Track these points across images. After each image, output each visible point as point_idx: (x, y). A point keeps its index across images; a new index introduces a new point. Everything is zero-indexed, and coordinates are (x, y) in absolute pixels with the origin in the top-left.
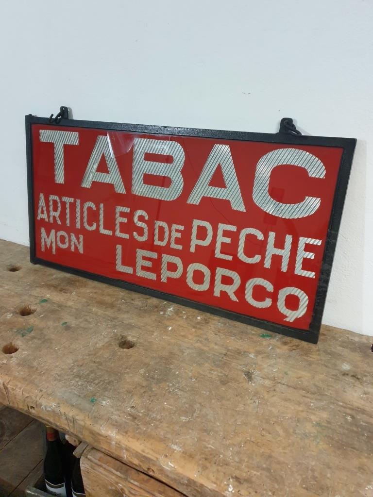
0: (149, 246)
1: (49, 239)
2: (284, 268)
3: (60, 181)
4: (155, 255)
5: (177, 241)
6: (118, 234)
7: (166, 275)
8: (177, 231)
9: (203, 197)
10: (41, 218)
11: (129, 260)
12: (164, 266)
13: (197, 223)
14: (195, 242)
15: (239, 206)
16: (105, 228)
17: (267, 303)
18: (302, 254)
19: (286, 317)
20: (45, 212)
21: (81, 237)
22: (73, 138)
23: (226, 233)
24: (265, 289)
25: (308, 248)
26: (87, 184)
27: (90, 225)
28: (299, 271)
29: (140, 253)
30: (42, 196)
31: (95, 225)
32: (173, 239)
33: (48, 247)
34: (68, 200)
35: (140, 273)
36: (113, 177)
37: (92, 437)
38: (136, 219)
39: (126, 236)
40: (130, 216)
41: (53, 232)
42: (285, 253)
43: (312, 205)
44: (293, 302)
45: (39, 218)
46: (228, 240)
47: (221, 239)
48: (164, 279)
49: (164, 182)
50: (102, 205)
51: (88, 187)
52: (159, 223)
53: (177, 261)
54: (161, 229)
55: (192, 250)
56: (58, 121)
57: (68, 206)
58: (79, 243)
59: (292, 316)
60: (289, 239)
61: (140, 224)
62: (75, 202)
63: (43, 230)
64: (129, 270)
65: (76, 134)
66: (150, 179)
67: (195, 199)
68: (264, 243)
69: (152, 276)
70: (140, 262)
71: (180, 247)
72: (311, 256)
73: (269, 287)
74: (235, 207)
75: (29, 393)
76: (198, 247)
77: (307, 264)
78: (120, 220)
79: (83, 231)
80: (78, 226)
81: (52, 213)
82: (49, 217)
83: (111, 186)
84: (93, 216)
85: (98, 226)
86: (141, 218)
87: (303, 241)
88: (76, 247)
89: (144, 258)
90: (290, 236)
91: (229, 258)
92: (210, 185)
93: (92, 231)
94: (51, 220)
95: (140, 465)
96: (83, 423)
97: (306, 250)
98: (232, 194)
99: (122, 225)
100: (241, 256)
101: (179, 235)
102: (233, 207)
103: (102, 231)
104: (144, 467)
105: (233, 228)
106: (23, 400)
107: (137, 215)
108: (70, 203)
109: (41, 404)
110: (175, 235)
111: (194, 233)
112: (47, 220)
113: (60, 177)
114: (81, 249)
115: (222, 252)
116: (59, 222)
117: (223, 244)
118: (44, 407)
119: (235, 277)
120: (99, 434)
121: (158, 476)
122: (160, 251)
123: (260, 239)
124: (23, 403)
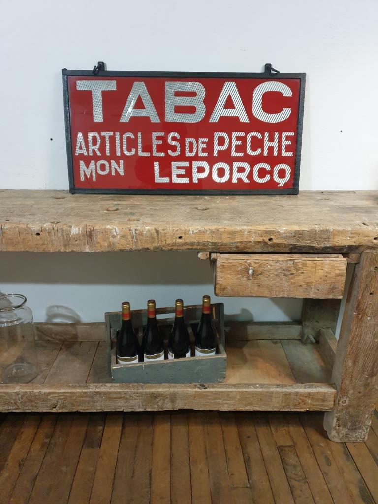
0: (182, 158)
1: (87, 170)
2: (275, 154)
3: (99, 120)
4: (186, 164)
5: (204, 150)
6: (155, 153)
7: (196, 176)
8: (203, 143)
9: (220, 116)
10: (79, 154)
11: (166, 171)
12: (195, 170)
13: (217, 135)
14: (216, 148)
15: (244, 119)
16: (143, 151)
17: (268, 177)
18: (285, 143)
19: (279, 183)
20: (84, 147)
21: (121, 162)
22: (112, 86)
23: (238, 138)
24: (265, 169)
25: (288, 138)
26: (125, 118)
28: (284, 153)
29: (174, 164)
30: (80, 135)
31: (134, 150)
32: (200, 149)
33: (88, 176)
34: (107, 134)
35: (176, 180)
36: (150, 112)
37: (229, 238)
38: (169, 140)
39: (162, 154)
40: (164, 139)
41: (93, 163)
42: (275, 144)
43: (286, 113)
44: (282, 174)
45: (77, 154)
46: (239, 143)
47: (235, 143)
48: (195, 181)
49: (192, 110)
50: (139, 134)
51: (126, 121)
52: (187, 140)
53: (205, 165)
54: (191, 144)
55: (215, 154)
56: (96, 72)
57: (107, 140)
58: (119, 167)
59: (282, 182)
60: (276, 135)
61: (174, 143)
62: (114, 134)
63: (82, 164)
64: (166, 180)
65: (114, 82)
66: (179, 110)
67: (214, 118)
68: (262, 140)
69: (185, 180)
70: (175, 172)
71: (206, 154)
72: (289, 143)
73: (267, 167)
74: (242, 120)
76: (219, 151)
77: (288, 148)
78: (155, 143)
79: (123, 156)
80: (118, 154)
81: (91, 147)
82: (88, 151)
83: (147, 119)
84: (132, 144)
85: (137, 151)
86: (174, 139)
87: (284, 134)
88: (116, 171)
89: (178, 168)
90: (277, 133)
91: (241, 154)
92: (224, 108)
93: (132, 156)
94: (91, 154)
95: (263, 240)
96: (223, 230)
97: (286, 140)
98: (239, 112)
99: (158, 146)
100: (249, 152)
101: (205, 146)
102: (241, 120)
103: (141, 154)
104: (266, 240)
105: (242, 134)
106: (172, 234)
107: (170, 137)
108: (110, 137)
109: (189, 231)
110: (201, 146)
111: (216, 142)
112: (86, 154)
113: (98, 116)
114: (121, 172)
115: (236, 151)
116: (99, 153)
117: (237, 146)
118: (191, 232)
119: (246, 166)
120: (235, 232)
121: (275, 241)
122: (191, 160)
123: (260, 138)
124: (172, 237)
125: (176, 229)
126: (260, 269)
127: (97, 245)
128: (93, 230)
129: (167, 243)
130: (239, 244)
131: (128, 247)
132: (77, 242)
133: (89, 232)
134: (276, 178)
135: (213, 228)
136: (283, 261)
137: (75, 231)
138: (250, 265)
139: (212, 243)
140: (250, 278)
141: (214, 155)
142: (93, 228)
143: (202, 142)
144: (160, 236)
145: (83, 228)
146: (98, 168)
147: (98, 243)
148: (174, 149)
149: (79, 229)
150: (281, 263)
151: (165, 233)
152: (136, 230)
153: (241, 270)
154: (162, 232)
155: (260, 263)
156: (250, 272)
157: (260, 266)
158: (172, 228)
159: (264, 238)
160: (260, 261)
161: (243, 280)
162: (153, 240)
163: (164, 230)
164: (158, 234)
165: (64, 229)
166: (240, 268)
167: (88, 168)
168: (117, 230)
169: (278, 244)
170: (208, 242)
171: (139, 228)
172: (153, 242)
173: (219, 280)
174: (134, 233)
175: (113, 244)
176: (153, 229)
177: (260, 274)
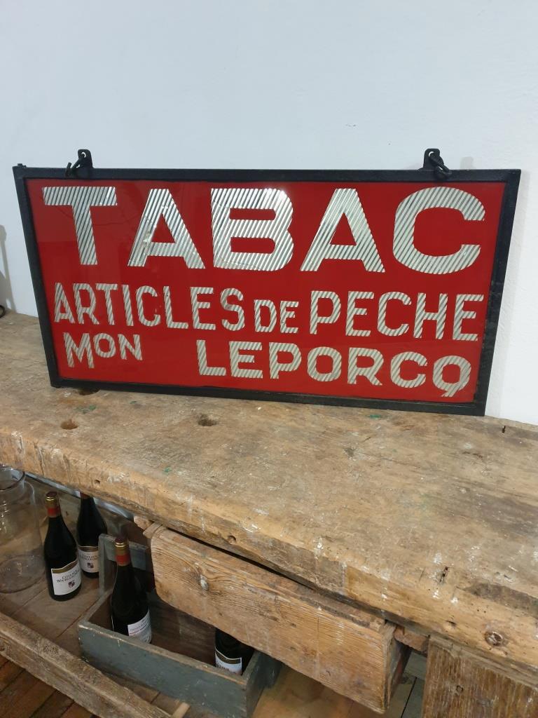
0: (248, 334)
1: (78, 350)
2: (439, 335)
3: (90, 261)
4: (257, 346)
5: (290, 322)
6: (198, 325)
7: (276, 368)
8: (289, 309)
9: (324, 260)
10: (61, 320)
11: (219, 356)
12: (273, 358)
13: (316, 295)
14: (315, 320)
15: (374, 264)
16: (175, 320)
17: (420, 379)
18: (462, 315)
19: (445, 392)
20: (68, 309)
21: (137, 338)
22: (108, 196)
23: (359, 303)
24: (416, 363)
25: (468, 306)
26: (138, 260)
27: (150, 317)
28: (458, 335)
29: (235, 346)
30: (59, 287)
31: (158, 319)
32: (283, 320)
33: (81, 359)
34: (108, 288)
35: (237, 373)
36: (183, 246)
38: (224, 302)
39: (212, 327)
40: (214, 299)
41: (86, 337)
42: (440, 317)
43: (467, 255)
44: (451, 374)
45: (57, 319)
46: (362, 312)
47: (353, 311)
48: (274, 375)
49: (265, 246)
50: (166, 289)
51: (140, 265)
52: (258, 303)
53: (293, 348)
54: (265, 311)
55: (313, 331)
56: (77, 172)
57: (108, 296)
58: (134, 346)
59: (450, 390)
60: (443, 299)
61: (232, 308)
62: (120, 290)
63: (68, 338)
64: (221, 371)
65: (111, 190)
66: (240, 245)
67: (311, 263)
68: (412, 309)
69: (258, 374)
70: (235, 358)
71: (295, 330)
72: (471, 315)
73: (421, 360)
74: (370, 268)
76: (320, 326)
77: (467, 326)
78: (197, 305)
79: (138, 327)
80: (130, 322)
81: (81, 310)
82: (75, 315)
83: (179, 260)
84: (153, 306)
85: (164, 319)
86: (232, 300)
87: (461, 299)
88: (128, 352)
89: (242, 352)
90: (445, 295)
91: (367, 333)
92: (332, 243)
93: (154, 327)
94: (81, 320)
97: (465, 309)
98: (365, 251)
99: (202, 312)
100: (383, 328)
101: (292, 314)
102: (367, 268)
103: (171, 324)
105: (369, 295)
107: (226, 295)
108: (112, 292)
110: (285, 315)
111: (314, 308)
112: (73, 321)
113: (89, 256)
114: (138, 354)
115: (355, 327)
116: (95, 321)
117: (356, 318)
119: (376, 356)
122: (266, 339)
123: (406, 304)
134: (438, 381)
141: (311, 333)
143: (287, 308)
146: (97, 346)
148: (233, 318)
167: (78, 345)
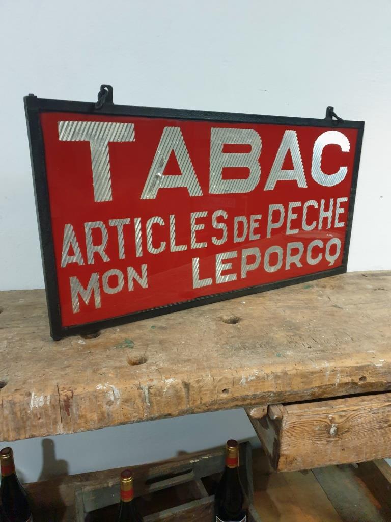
37: (302, 382)
52: (237, 220)
75: (221, 376)
95: (352, 380)
96: (294, 371)
101: (257, 225)
104: (356, 380)
106: (212, 388)
109: (240, 379)
110: (253, 226)
118: (243, 381)
120: (312, 373)
121: (369, 380)
124: (212, 392)
125: (219, 378)
126: (347, 425)
127: (79, 421)
128: (72, 397)
129: (203, 402)
130: (316, 390)
131: (135, 417)
132: (41, 420)
133: (65, 401)
135: (279, 369)
136: (379, 409)
137: (37, 401)
138: (332, 420)
139: (275, 393)
140: (332, 439)
142: (72, 392)
143: (254, 221)
144: (191, 393)
145: (52, 395)
147: (81, 417)
149: (46, 397)
150: (375, 412)
151: (200, 387)
152: (149, 388)
153: (319, 430)
154: (195, 385)
155: (347, 416)
156: (332, 430)
157: (348, 420)
158: (212, 376)
159: (353, 378)
160: (346, 413)
161: (322, 444)
162: (180, 400)
163: (198, 382)
164: (189, 390)
165: (16, 400)
166: (318, 427)
168: (116, 391)
169: (373, 383)
170: (269, 392)
171: (155, 382)
172: (179, 404)
173: (285, 450)
174: (146, 392)
175: (108, 415)
176: (181, 382)
177: (346, 432)
